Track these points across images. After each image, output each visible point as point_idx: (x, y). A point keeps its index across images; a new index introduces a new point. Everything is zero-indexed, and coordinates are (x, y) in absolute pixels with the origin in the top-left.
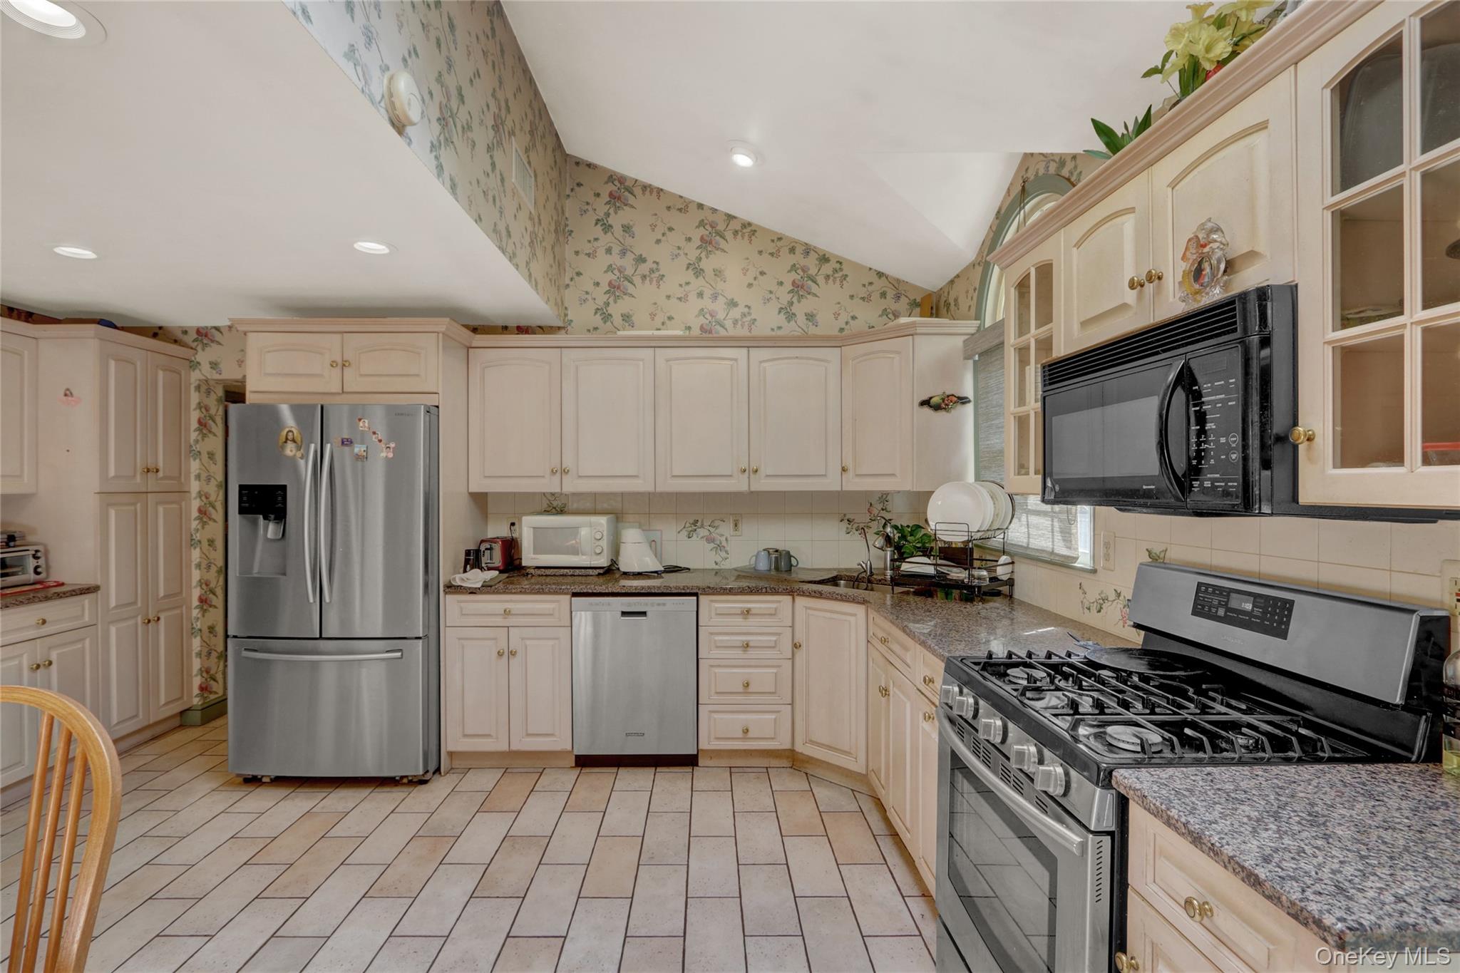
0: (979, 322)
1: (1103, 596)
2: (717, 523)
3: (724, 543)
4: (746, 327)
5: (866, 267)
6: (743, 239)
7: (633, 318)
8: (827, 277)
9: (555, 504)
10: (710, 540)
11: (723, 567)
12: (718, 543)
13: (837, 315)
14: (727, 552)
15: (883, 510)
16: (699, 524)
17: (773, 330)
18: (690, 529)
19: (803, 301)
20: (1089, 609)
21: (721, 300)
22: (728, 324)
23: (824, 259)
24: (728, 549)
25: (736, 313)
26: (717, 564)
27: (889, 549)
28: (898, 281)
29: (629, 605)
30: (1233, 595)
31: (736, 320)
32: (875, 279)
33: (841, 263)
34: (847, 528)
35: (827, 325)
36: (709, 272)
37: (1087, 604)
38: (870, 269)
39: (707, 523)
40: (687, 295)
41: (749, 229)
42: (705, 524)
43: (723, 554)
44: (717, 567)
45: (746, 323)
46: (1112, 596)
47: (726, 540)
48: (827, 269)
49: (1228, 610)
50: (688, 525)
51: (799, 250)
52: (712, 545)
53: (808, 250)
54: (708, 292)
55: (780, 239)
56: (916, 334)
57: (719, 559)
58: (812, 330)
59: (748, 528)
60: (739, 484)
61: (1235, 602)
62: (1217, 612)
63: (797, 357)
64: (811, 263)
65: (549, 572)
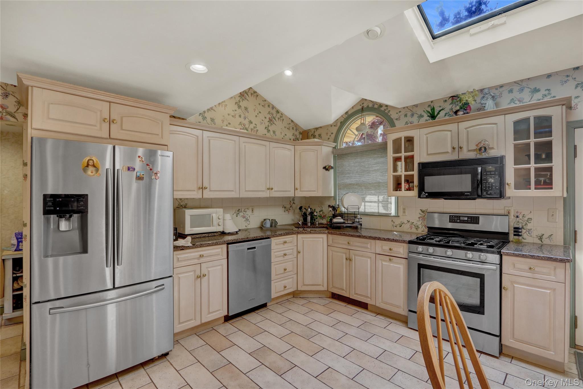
0: (336, 144)
1: (402, 222)
2: (246, 210)
3: (248, 218)
4: (255, 132)
5: (288, 117)
6: (254, 97)
7: (215, 121)
8: (279, 119)
9: (182, 204)
10: (244, 217)
11: (248, 228)
12: (247, 218)
13: (281, 133)
14: (249, 222)
15: (293, 203)
16: (240, 211)
17: (263, 135)
18: (237, 213)
19: (272, 126)
20: (396, 226)
21: (247, 120)
22: (249, 129)
23: (278, 112)
24: (250, 220)
25: (252, 126)
26: (246, 227)
27: (309, 216)
28: (296, 124)
29: (250, 245)
30: (461, 217)
31: (252, 129)
32: (291, 122)
33: (282, 114)
34: (284, 210)
35: (279, 135)
36: (243, 107)
37: (395, 225)
38: (290, 119)
39: (243, 210)
40: (235, 115)
41: (255, 94)
42: (242, 211)
43: (248, 222)
44: (246, 228)
45: (255, 131)
46: (406, 222)
47: (249, 216)
48: (279, 115)
49: (460, 220)
50: (236, 211)
51: (271, 106)
52: (245, 219)
53: (273, 107)
54: (243, 116)
55: (265, 101)
56: (322, 145)
57: (247, 225)
58: (275, 137)
59: (257, 212)
60: (266, 194)
61: (462, 218)
62: (457, 221)
63: (283, 147)
64: (274, 112)
65: (197, 236)
